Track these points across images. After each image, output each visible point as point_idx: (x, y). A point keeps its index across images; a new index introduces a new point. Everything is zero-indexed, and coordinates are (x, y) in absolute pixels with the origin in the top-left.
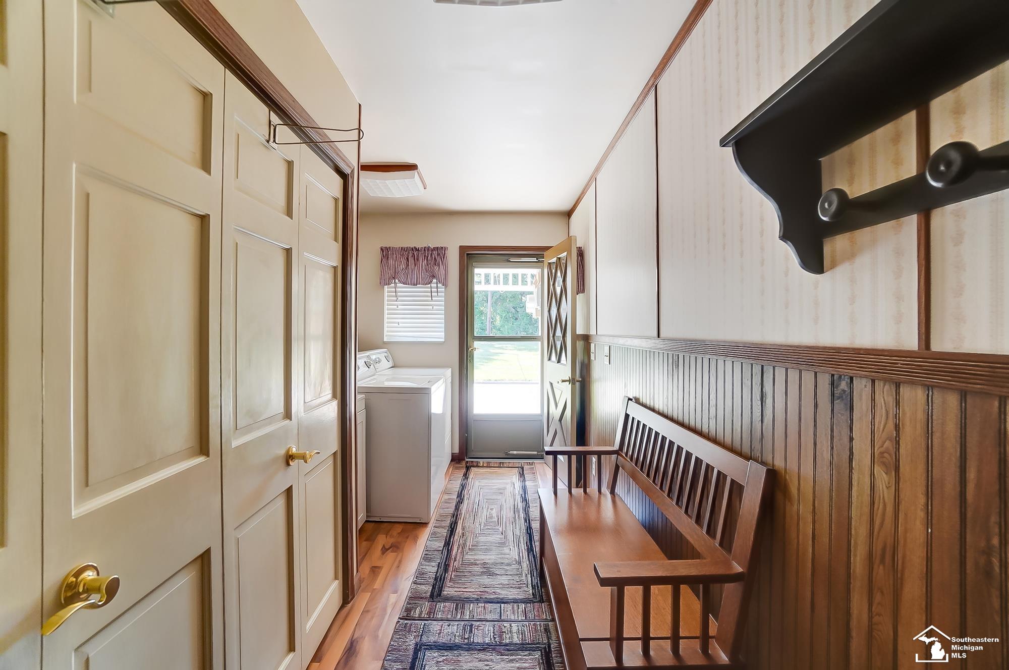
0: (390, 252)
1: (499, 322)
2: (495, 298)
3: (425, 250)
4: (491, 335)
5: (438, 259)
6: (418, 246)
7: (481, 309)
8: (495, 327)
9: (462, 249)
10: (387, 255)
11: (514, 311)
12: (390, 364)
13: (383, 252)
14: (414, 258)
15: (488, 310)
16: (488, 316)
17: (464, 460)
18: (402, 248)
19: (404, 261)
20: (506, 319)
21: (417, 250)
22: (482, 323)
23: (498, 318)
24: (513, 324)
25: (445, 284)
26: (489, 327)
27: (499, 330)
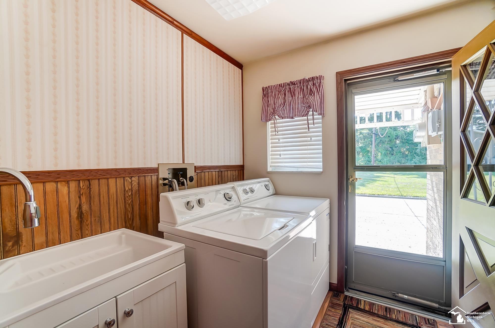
0: (269, 91)
1: (380, 157)
2: (377, 142)
3: (300, 83)
4: (375, 165)
5: (314, 89)
6: (294, 79)
7: (368, 149)
8: (377, 160)
9: (340, 75)
10: (267, 93)
11: (390, 149)
12: (272, 191)
13: (264, 91)
14: (291, 93)
15: (373, 150)
16: (373, 153)
17: (343, 292)
18: (279, 85)
19: (281, 97)
20: (385, 155)
21: (293, 84)
22: (368, 157)
23: (379, 154)
24: (390, 158)
25: (322, 114)
26: (374, 160)
27: (380, 161)
